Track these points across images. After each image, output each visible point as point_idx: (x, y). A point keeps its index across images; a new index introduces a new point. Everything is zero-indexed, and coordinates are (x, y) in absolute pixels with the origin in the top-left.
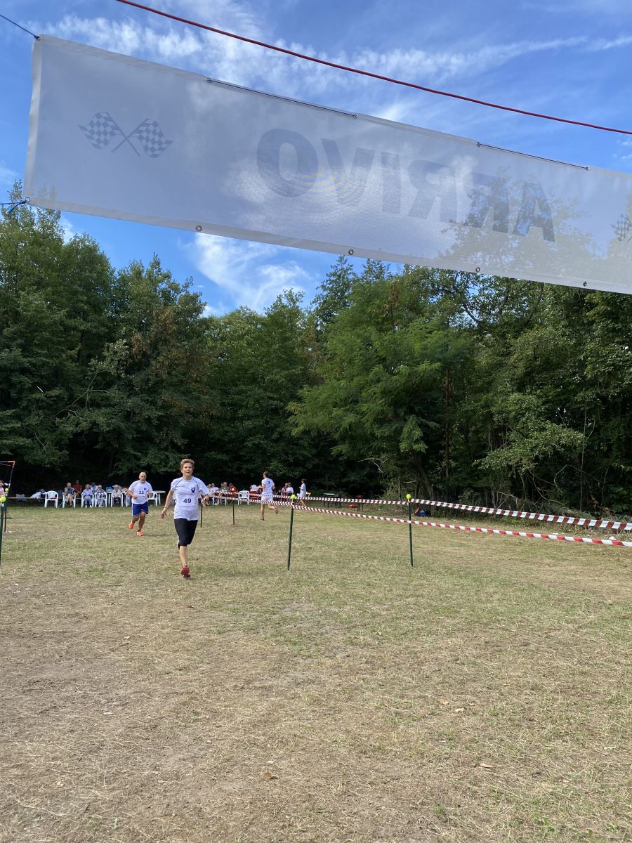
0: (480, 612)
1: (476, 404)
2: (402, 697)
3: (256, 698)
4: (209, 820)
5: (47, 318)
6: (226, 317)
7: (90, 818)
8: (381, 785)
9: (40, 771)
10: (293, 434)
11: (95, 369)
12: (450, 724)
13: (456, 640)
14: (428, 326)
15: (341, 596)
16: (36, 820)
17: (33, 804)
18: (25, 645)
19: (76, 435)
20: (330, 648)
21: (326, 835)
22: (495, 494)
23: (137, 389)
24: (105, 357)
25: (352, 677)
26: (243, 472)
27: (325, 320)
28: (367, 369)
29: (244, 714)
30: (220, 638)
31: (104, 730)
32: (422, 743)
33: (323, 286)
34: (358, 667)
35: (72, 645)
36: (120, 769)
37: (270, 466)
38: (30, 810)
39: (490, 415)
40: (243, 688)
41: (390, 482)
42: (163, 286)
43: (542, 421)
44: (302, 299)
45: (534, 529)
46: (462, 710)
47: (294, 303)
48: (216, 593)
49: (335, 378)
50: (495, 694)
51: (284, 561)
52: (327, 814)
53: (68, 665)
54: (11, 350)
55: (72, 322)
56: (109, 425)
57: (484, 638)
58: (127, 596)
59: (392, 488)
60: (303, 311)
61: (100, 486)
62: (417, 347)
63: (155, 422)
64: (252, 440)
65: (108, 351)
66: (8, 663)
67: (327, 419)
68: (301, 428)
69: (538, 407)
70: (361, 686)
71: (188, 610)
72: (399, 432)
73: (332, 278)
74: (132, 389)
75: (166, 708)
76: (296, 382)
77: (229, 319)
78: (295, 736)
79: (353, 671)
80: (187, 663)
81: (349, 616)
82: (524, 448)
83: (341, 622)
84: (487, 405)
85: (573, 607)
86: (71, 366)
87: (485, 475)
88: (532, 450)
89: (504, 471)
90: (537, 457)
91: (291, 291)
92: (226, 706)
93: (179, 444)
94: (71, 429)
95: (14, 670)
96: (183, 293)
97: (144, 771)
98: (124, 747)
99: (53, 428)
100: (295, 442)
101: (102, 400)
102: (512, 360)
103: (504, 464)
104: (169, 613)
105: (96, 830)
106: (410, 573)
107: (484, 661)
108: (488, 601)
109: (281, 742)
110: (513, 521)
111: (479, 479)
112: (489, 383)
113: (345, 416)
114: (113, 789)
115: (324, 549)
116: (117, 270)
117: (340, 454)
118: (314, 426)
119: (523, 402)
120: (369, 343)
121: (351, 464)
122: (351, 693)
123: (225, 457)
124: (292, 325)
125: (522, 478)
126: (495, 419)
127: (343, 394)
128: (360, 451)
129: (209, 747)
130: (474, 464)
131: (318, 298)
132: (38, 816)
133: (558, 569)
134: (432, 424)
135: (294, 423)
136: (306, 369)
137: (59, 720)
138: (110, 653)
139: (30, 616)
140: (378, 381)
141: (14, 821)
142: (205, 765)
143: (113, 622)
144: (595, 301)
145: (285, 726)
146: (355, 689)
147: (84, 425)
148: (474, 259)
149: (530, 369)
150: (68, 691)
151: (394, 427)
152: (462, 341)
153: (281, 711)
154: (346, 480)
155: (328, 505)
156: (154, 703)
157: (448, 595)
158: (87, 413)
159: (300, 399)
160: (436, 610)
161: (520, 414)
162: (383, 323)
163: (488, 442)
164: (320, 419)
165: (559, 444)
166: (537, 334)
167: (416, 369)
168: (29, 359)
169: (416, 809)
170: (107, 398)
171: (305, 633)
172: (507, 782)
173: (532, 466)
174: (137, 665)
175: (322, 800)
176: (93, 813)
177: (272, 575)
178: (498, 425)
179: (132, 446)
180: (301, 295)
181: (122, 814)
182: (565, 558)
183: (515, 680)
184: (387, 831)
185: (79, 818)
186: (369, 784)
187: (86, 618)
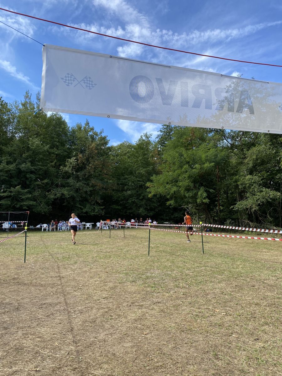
0: (233, 273)
1: (231, 181)
2: (199, 309)
3: (136, 310)
4: (118, 358)
5: (41, 149)
6: (118, 145)
7: (70, 357)
8: (190, 344)
9: (48, 339)
10: (149, 196)
11: (63, 170)
12: (220, 320)
13: (223, 285)
14: (208, 147)
15: (172, 267)
16: (48, 358)
17: (46, 352)
18: (38, 289)
19: (55, 199)
20: (167, 289)
21: (167, 364)
22: (241, 221)
23: (81, 179)
24: (67, 165)
25: (177, 301)
26: (128, 214)
27: (162, 146)
28: (182, 167)
29: (132, 316)
30: (120, 285)
31: (73, 323)
32: (207, 327)
33: (161, 131)
34: (180, 296)
35: (58, 289)
36: (81, 338)
37: (139, 211)
38: (45, 354)
39: (237, 185)
40: (130, 306)
41: (193, 217)
42: (91, 133)
43: (261, 188)
44: (152, 137)
45: (259, 237)
46: (225, 313)
47: (148, 138)
48: (118, 267)
49: (167, 171)
50: (239, 307)
51: (147, 252)
52: (167, 356)
53: (56, 297)
54: (26, 164)
55: (52, 151)
56: (69, 195)
57: (235, 284)
58: (80, 268)
59: (194, 219)
60: (152, 142)
61: (67, 221)
62: (203, 156)
63: (89, 193)
64: (131, 200)
65: (68, 162)
66: (32, 296)
67: (164, 189)
68: (153, 194)
69: (259, 181)
70: (181, 304)
71: (106, 274)
72: (196, 194)
73: (165, 127)
74: (79, 179)
75: (99, 314)
76: (150, 174)
77: (119, 147)
78: (153, 324)
79: (177, 298)
80: (107, 296)
81: (176, 275)
82: (253, 200)
83: (172, 278)
84: (236, 181)
85: (275, 270)
86: (52, 169)
87: (236, 213)
88: (257, 201)
89: (245, 211)
90: (259, 204)
91: (146, 134)
92: (124, 313)
93: (100, 202)
94: (53, 197)
95: (34, 299)
96: (100, 136)
97: (90, 339)
98: (82, 329)
99: (45, 196)
100: (150, 200)
101: (66, 184)
102: (246, 161)
103: (245, 207)
104: (98, 275)
105: (73, 362)
106: (203, 257)
107: (235, 293)
108: (237, 268)
109: (147, 327)
110: (249, 233)
111: (234, 214)
112: (237, 171)
113: (172, 188)
114: (79, 346)
115: (164, 247)
116: (71, 127)
117: (170, 205)
118: (158, 193)
119: (252, 179)
120: (181, 155)
121: (175, 209)
122: (177, 307)
123: (119, 208)
124: (147, 148)
125: (253, 213)
126: (240, 187)
127: (171, 178)
128: (179, 203)
129: (117, 329)
130: (231, 208)
131: (159, 136)
132: (49, 356)
133: (269, 254)
134: (211, 190)
135: (149, 191)
136: (154, 167)
137: (54, 319)
138: (74, 292)
139: (39, 277)
140: (186, 172)
141: (39, 358)
142: (116, 336)
143: (74, 279)
147: (58, 195)
149: (255, 165)
150: (57, 308)
151: (194, 192)
152: (223, 153)
153: (147, 315)
154: (173, 216)
155: (165, 228)
156: (93, 312)
157: (219, 266)
158: (59, 189)
159: (152, 181)
160: (214, 272)
161: (251, 185)
162: (188, 146)
163: (237, 198)
164: (161, 190)
165: (269, 198)
166: (258, 149)
167: (203, 166)
168: (34, 167)
169: (205, 353)
170: (68, 183)
171: (157, 283)
172: (244, 343)
173: (257, 208)
174: (86, 297)
175: (165, 350)
176: (71, 355)
177: (142, 259)
178: (241, 190)
179: (79, 203)
180: (151, 135)
181: (83, 356)
182: (273, 249)
183: (248, 301)
184: (192, 362)
185: (65, 357)
186: (185, 343)
187: (63, 278)
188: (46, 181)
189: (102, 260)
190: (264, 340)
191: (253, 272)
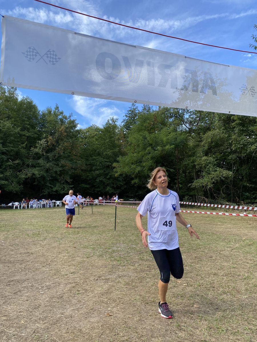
0: (193, 245)
1: (189, 162)
3: (103, 284)
4: (84, 334)
5: (13, 131)
6: (87, 129)
7: (35, 335)
8: (154, 316)
9: (14, 317)
10: (116, 176)
11: (33, 152)
12: (182, 290)
14: (169, 131)
15: (137, 241)
16: (13, 337)
17: (12, 331)
18: (7, 266)
19: (26, 179)
20: (133, 262)
21: (133, 337)
22: (198, 198)
23: (51, 159)
24: (37, 147)
25: (142, 273)
26: (96, 192)
27: (127, 129)
28: (145, 149)
29: (98, 290)
30: (88, 260)
31: (40, 299)
32: (170, 299)
33: (126, 116)
34: (144, 269)
35: (26, 265)
36: (47, 315)
37: (106, 189)
38: (11, 333)
39: (195, 166)
40: (97, 280)
42: (60, 117)
43: (216, 168)
44: (118, 121)
45: (214, 211)
46: (186, 284)
47: (114, 123)
48: (85, 242)
49: (132, 153)
50: (199, 278)
51: (113, 227)
52: (133, 329)
53: (25, 273)
55: (23, 133)
56: (39, 175)
57: (194, 255)
58: (49, 244)
60: (118, 126)
61: (37, 200)
62: (165, 139)
63: (59, 173)
64: (99, 179)
65: (38, 144)
67: (129, 169)
68: (119, 173)
69: (214, 162)
70: (146, 277)
71: (74, 249)
73: (130, 112)
74: (49, 160)
75: (66, 289)
76: (116, 155)
77: (88, 130)
78: (119, 298)
79: (142, 271)
80: (74, 270)
81: (140, 249)
82: (209, 178)
83: (137, 251)
84: (193, 162)
86: (23, 151)
87: (193, 190)
88: (212, 179)
89: (201, 188)
90: (214, 182)
91: (113, 118)
92: (91, 287)
93: (69, 181)
94: (24, 176)
95: (2, 277)
96: (69, 120)
97: (57, 315)
98: (49, 306)
99: (17, 176)
100: (116, 179)
101: (36, 164)
102: (202, 143)
103: (201, 185)
104: (66, 250)
105: (38, 340)
107: (195, 264)
109: (113, 301)
110: (205, 208)
111: (191, 191)
112: (194, 153)
113: (136, 168)
114: (45, 323)
115: (129, 222)
116: (41, 111)
117: (135, 183)
118: (124, 172)
119: (208, 160)
120: (145, 138)
121: (139, 187)
122: (141, 280)
123: (88, 186)
124: (114, 132)
125: (208, 190)
126: (197, 167)
127: (135, 159)
128: (143, 181)
129: (84, 304)
130: (189, 185)
131: (124, 120)
132: (14, 335)
133: (223, 226)
134: (172, 170)
135: (116, 171)
136: (120, 149)
137: (22, 296)
138: (42, 268)
139: (9, 254)
140: (150, 153)
141: (4, 338)
142: (82, 312)
143: (43, 255)
144: (235, 119)
145: (115, 294)
146: (143, 278)
147: (29, 175)
148: (187, 103)
149: (210, 147)
150: (25, 284)
152: (183, 136)
153: (113, 288)
155: (131, 204)
156: (61, 288)
158: (30, 170)
159: (118, 162)
161: (206, 165)
162: (151, 130)
163: (194, 176)
164: (126, 170)
165: (222, 177)
166: (212, 133)
167: (164, 148)
168: (5, 148)
169: (169, 325)
170: (39, 164)
171: (122, 256)
172: (205, 312)
173: (212, 185)
174: (54, 272)
175: (130, 323)
176: (37, 333)
177: (108, 233)
178: (198, 170)
179: (50, 183)
180: (117, 119)
181: (49, 333)
182: (226, 222)
183: (207, 272)
184: (157, 334)
185: (31, 336)
186: (150, 316)
187: (32, 254)
188: (17, 162)
189: (71, 236)
190: (223, 309)
191: (210, 244)
